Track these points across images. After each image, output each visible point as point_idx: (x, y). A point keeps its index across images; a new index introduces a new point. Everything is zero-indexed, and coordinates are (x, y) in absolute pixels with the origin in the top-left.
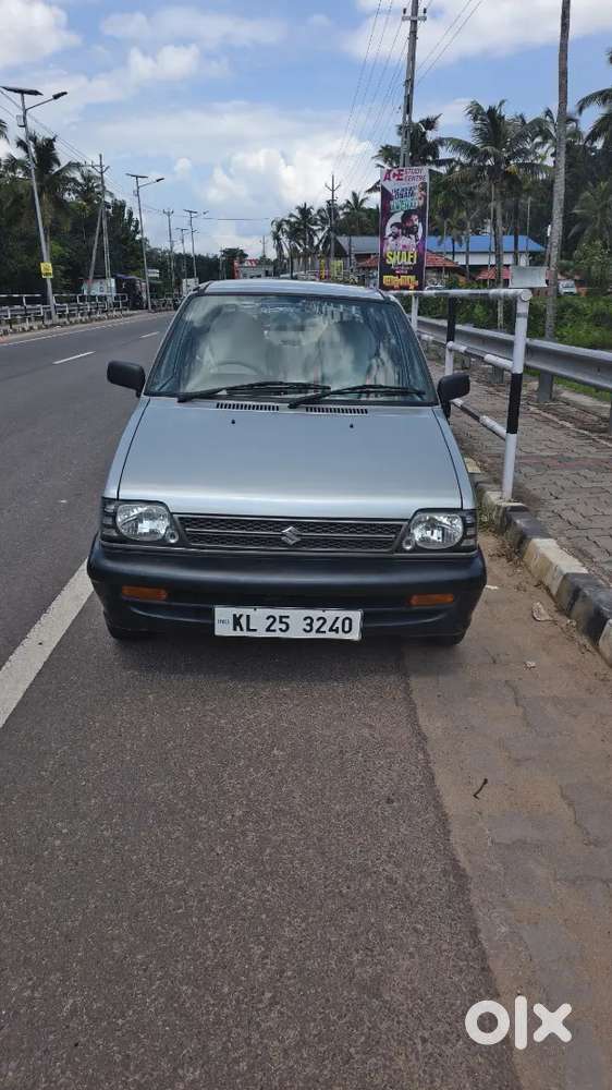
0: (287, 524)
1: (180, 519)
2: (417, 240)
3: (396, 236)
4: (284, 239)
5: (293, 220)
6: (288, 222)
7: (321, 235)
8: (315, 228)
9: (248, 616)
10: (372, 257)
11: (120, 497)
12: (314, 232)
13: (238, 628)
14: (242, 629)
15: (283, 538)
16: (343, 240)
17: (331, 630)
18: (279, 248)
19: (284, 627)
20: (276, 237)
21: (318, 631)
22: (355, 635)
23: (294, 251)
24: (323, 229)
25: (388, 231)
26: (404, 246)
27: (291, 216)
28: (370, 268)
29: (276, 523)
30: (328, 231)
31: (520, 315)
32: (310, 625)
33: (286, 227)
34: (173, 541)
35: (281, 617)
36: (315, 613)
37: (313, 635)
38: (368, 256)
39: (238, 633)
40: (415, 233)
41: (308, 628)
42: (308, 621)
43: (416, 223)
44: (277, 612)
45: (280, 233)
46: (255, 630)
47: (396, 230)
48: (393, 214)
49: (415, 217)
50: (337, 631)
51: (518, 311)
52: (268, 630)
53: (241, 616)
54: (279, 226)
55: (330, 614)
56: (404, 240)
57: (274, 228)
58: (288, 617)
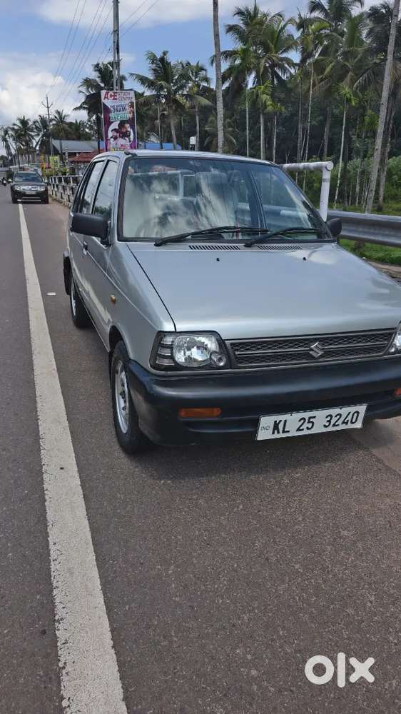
0: (316, 340)
1: (231, 344)
2: (130, 141)
3: (115, 138)
4: (10, 141)
5: (16, 127)
6: (13, 129)
7: (37, 139)
8: (32, 134)
9: (286, 421)
10: (77, 155)
11: (177, 330)
12: (32, 137)
13: (276, 431)
14: (278, 432)
15: (311, 352)
16: (56, 143)
17: (343, 423)
18: (8, 147)
19: (310, 425)
20: (5, 140)
21: (334, 425)
22: (359, 425)
23: (19, 149)
24: (38, 135)
25: (110, 134)
26: (122, 145)
27: (14, 125)
28: (78, 162)
29: (305, 340)
30: (43, 136)
31: (325, 180)
32: (329, 421)
33: (10, 132)
34: (222, 364)
35: (310, 418)
36: (334, 411)
37: (330, 429)
38: (75, 154)
39: (276, 436)
40: (129, 136)
41: (327, 424)
42: (329, 418)
43: (129, 129)
44: (307, 415)
45: (7, 136)
46: (288, 431)
47: (115, 134)
48: (112, 122)
49: (127, 125)
50: (347, 423)
51: (324, 177)
52: (299, 430)
53: (281, 421)
54: (6, 132)
55: (345, 411)
56: (121, 141)
57: (3, 134)
58: (314, 417)
